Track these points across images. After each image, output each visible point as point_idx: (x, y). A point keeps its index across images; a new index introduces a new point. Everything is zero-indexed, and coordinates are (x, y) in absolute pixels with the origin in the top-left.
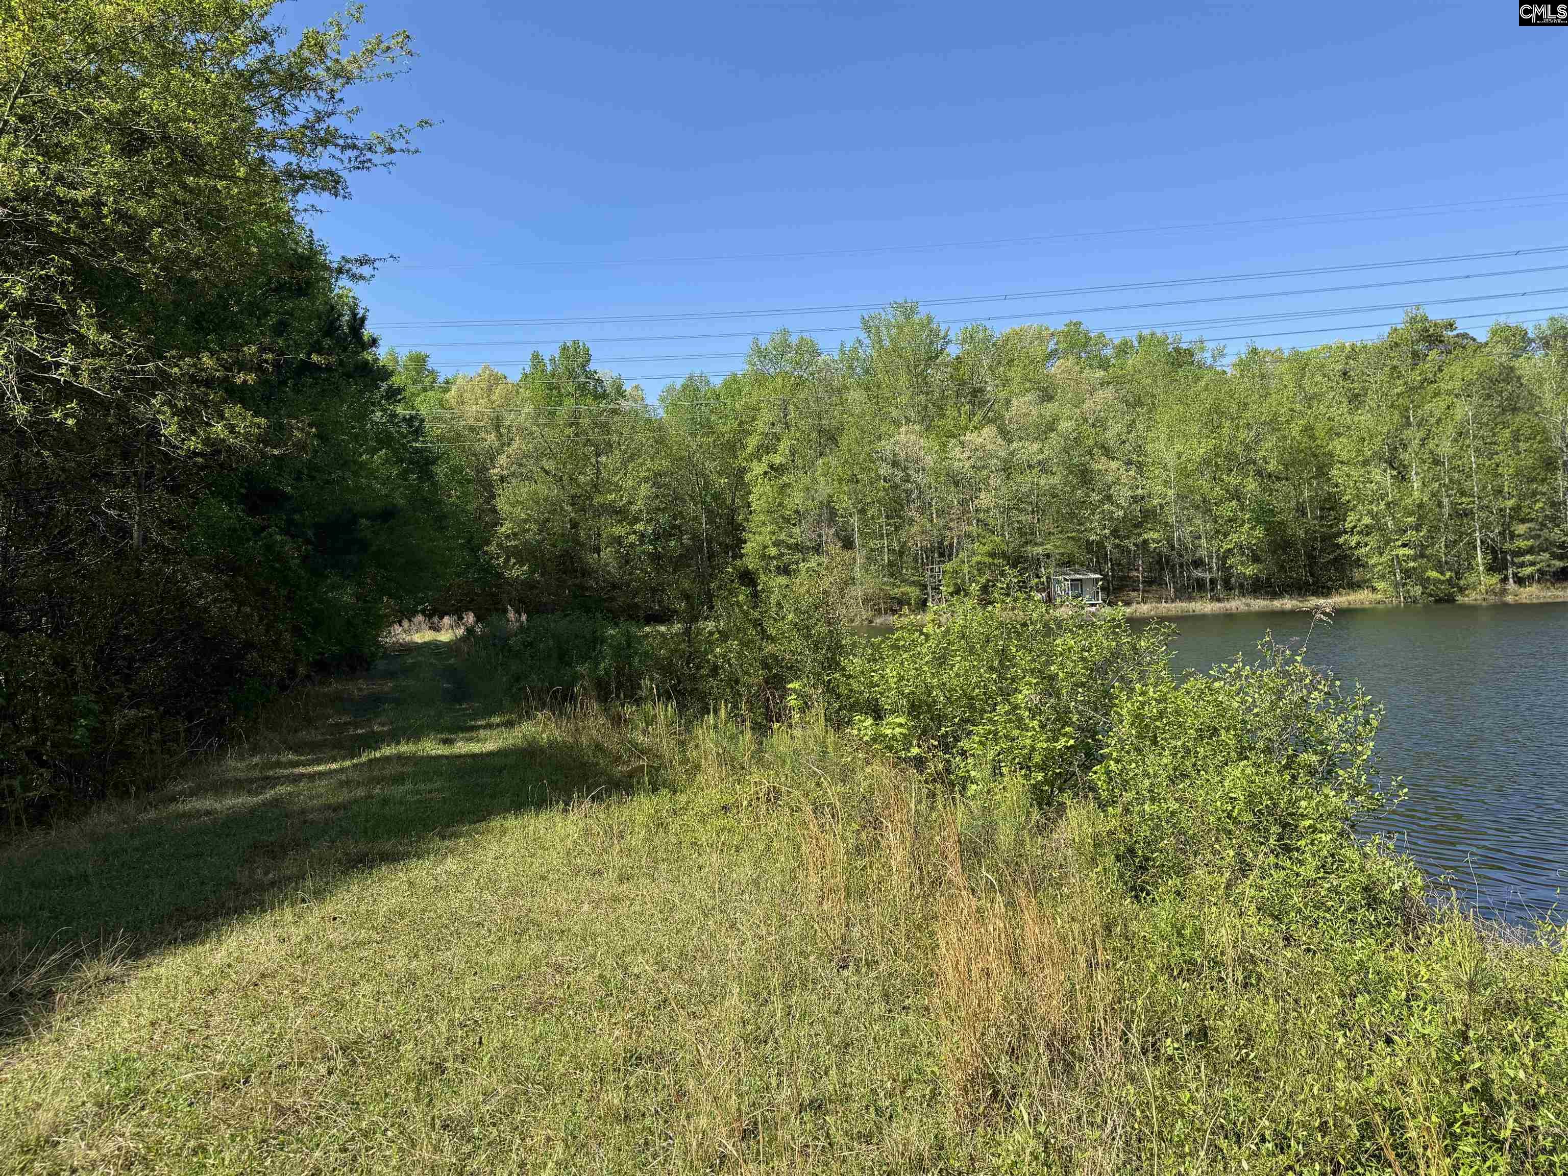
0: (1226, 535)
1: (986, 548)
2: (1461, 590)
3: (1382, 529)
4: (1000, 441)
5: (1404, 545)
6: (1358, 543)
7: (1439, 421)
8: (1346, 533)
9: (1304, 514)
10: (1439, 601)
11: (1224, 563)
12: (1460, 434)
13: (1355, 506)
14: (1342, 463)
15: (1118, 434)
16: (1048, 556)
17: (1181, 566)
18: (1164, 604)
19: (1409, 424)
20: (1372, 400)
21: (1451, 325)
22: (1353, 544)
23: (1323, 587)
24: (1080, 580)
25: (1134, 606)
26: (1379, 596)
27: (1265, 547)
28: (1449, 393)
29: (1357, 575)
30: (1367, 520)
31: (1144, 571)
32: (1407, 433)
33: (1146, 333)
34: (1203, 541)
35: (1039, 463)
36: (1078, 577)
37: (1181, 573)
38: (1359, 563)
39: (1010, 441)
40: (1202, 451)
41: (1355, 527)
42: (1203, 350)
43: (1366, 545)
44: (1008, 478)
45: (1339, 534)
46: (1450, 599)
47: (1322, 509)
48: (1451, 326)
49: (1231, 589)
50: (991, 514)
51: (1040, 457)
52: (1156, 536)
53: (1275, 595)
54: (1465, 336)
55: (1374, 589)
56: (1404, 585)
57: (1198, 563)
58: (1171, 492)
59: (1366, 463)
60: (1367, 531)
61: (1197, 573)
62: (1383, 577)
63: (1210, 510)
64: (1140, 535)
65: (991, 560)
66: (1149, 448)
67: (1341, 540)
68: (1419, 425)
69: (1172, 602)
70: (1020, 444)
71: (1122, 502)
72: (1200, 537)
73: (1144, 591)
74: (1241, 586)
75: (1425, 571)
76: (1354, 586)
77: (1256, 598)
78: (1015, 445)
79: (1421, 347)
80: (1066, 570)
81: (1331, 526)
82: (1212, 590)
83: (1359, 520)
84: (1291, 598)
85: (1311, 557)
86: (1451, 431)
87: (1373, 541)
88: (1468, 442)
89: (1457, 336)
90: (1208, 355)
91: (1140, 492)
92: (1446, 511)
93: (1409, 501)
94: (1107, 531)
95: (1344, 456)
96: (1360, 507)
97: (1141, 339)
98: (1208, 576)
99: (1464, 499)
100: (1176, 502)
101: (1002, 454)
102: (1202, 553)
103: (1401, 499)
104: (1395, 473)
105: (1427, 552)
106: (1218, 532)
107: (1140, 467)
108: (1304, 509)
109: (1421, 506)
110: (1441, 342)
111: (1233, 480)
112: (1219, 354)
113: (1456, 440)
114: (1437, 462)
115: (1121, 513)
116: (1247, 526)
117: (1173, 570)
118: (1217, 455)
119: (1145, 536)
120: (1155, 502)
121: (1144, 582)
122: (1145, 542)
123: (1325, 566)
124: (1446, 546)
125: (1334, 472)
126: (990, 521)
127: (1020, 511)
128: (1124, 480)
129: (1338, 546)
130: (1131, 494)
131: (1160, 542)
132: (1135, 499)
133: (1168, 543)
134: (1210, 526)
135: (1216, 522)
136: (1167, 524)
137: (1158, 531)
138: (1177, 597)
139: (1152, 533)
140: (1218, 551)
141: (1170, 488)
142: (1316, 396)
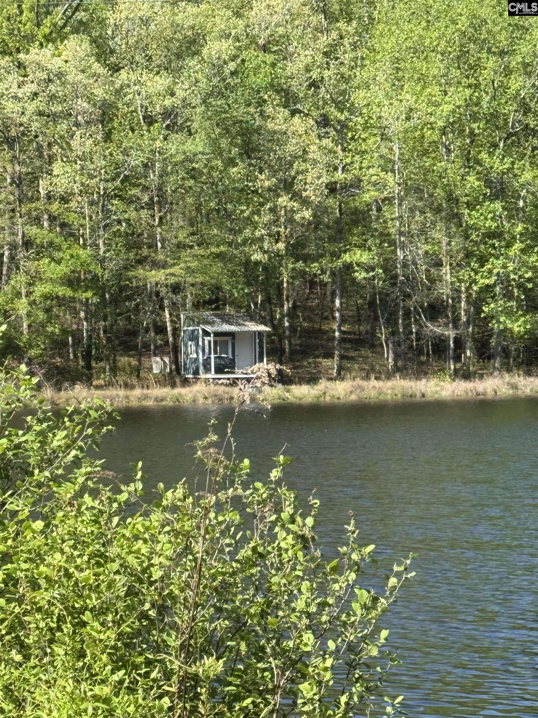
0: (483, 261)
1: (62, 269)
4: (97, 67)
11: (479, 311)
15: (308, 70)
16: (176, 288)
17: (407, 314)
18: (373, 382)
24: (232, 334)
25: (323, 384)
31: (343, 320)
34: (446, 270)
35: (167, 114)
36: (226, 328)
37: (407, 326)
39: (116, 69)
40: (447, 108)
44: (108, 137)
49: (489, 358)
50: (73, 204)
51: (168, 102)
52: (365, 257)
57: (435, 310)
58: (390, 179)
61: (433, 329)
63: (458, 216)
64: (336, 255)
65: (69, 293)
66: (359, 97)
69: (389, 376)
70: (133, 77)
71: (309, 193)
72: (439, 264)
73: (342, 357)
74: (506, 352)
77: (529, 374)
78: (123, 74)
80: (207, 314)
82: (457, 359)
91: (339, 176)
94: (281, 246)
98: (451, 333)
100: (401, 200)
101: (100, 93)
102: (444, 290)
106: (469, 255)
111: (497, 163)
115: (307, 214)
116: (518, 245)
117: (391, 321)
118: (475, 118)
119: (347, 258)
120: (367, 196)
121: (343, 340)
122: (348, 267)
126: (72, 218)
127: (130, 201)
128: (314, 152)
130: (325, 179)
131: (373, 269)
132: (332, 189)
133: (385, 270)
134: (457, 243)
135: (467, 237)
136: (385, 236)
137: (370, 250)
138: (397, 369)
139: (359, 252)
140: (468, 288)
141: (393, 171)
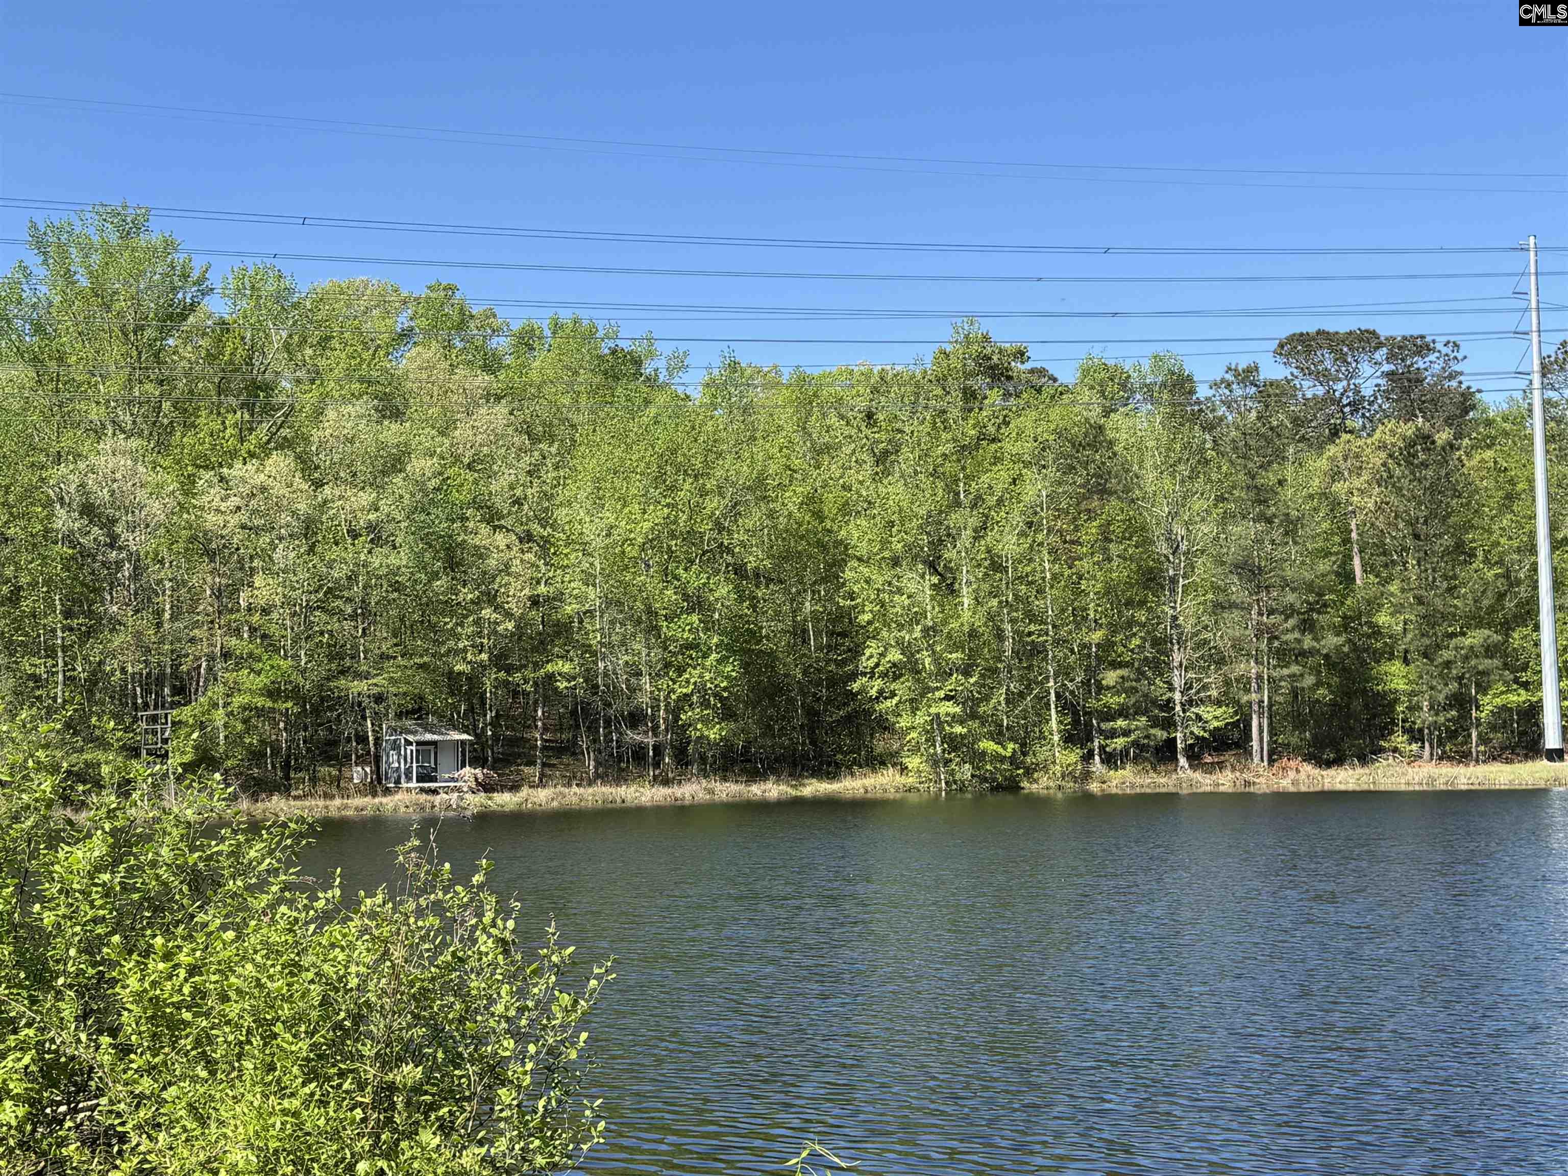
0: (680, 671)
1: (261, 681)
2: (1029, 772)
3: (916, 671)
4: (299, 482)
5: (948, 698)
6: (881, 692)
7: (1000, 502)
8: (864, 674)
9: (805, 641)
10: (997, 788)
11: (677, 718)
12: (1030, 524)
13: (877, 631)
14: (860, 559)
15: (512, 487)
16: (379, 699)
17: (608, 723)
18: (575, 789)
19: (958, 504)
20: (907, 458)
21: (1022, 354)
22: (873, 693)
23: (829, 764)
24: (434, 743)
25: (525, 792)
26: (911, 780)
27: (742, 690)
28: (1017, 459)
29: (880, 745)
30: (895, 655)
31: (545, 729)
32: (954, 519)
33: (566, 316)
34: (645, 679)
35: (371, 527)
36: (429, 737)
37: (608, 735)
38: (884, 726)
39: (318, 484)
40: (647, 525)
41: (877, 665)
42: (651, 354)
43: (893, 694)
44: (311, 550)
45: (853, 676)
46: (1012, 787)
47: (831, 634)
48: (1020, 355)
49: (687, 764)
50: (275, 615)
51: (372, 517)
52: (567, 668)
53: (754, 775)
54: (1042, 372)
55: (904, 769)
56: (947, 762)
57: (635, 719)
58: (592, 593)
59: (896, 562)
60: (895, 672)
61: (633, 737)
62: (916, 750)
63: (657, 628)
64: (537, 666)
65: (269, 704)
66: (561, 514)
67: (856, 686)
68: (974, 506)
69: (590, 785)
70: (337, 493)
71: (512, 606)
72: (639, 674)
73: (544, 765)
74: (703, 759)
75: (976, 740)
76: (876, 762)
77: (725, 779)
78: (327, 490)
79: (980, 383)
80: (409, 723)
81: (844, 662)
82: (657, 765)
83: (882, 655)
84: (777, 782)
85: (811, 713)
86: (1017, 519)
87: (903, 688)
88: (1040, 537)
89: (1032, 371)
90: (661, 364)
91: (542, 589)
92: (1008, 645)
93: (954, 625)
94: (484, 656)
95: (863, 549)
96: (884, 633)
97: (557, 327)
98: (650, 740)
99: (1032, 628)
100: (602, 613)
101: (302, 507)
102: (643, 699)
103: (945, 622)
104: (935, 580)
105: (981, 710)
106: (668, 665)
107: (545, 544)
108: (805, 631)
109: (973, 634)
110: (1009, 378)
111: (693, 578)
112: (679, 364)
113: (1022, 534)
114: (996, 566)
115: (510, 626)
116: (714, 656)
117: (592, 729)
118: (672, 535)
119: (550, 668)
120: (569, 609)
121: (544, 748)
122: (551, 677)
123: (832, 729)
124: (1008, 701)
125: (848, 574)
126: (273, 629)
127: (331, 613)
128: (516, 566)
129: (853, 695)
130: (527, 591)
131: (574, 678)
132: (535, 602)
133: (586, 681)
134: (656, 654)
135: (665, 649)
136: (587, 648)
137: (572, 660)
138: (597, 776)
139: (560, 663)
140: (668, 696)
141: (594, 585)
142: (827, 449)
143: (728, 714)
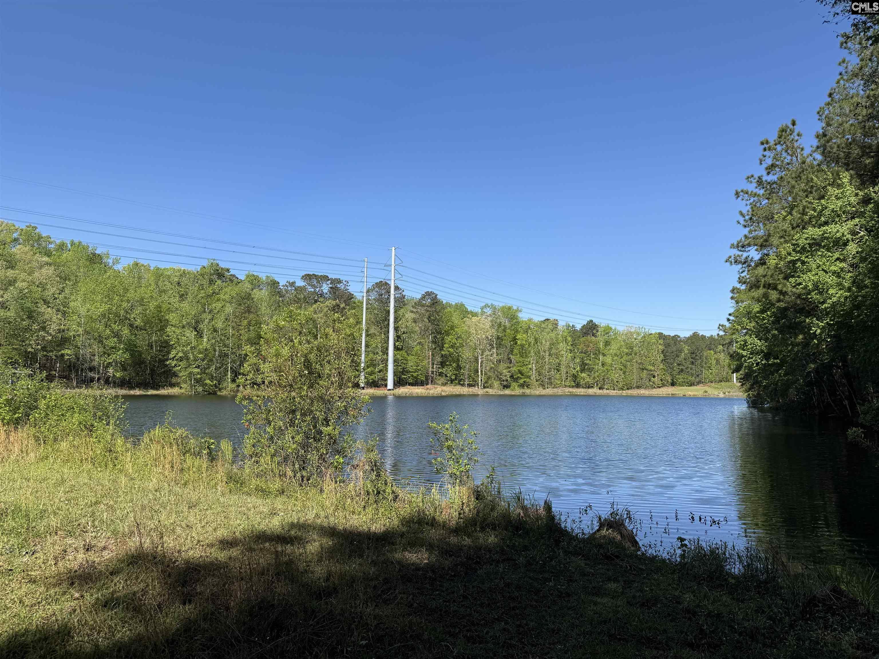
0: (109, 355)
2: (220, 390)
3: (188, 359)
5: (196, 367)
6: (175, 365)
7: (218, 312)
8: (170, 359)
9: (152, 348)
10: (210, 394)
12: (227, 319)
13: (176, 347)
14: (172, 325)
15: (53, 294)
17: (82, 370)
19: (205, 312)
20: (190, 298)
21: (228, 270)
22: (173, 365)
23: (157, 386)
26: (183, 391)
27: (130, 362)
28: (224, 300)
29: (174, 380)
30: (181, 354)
31: (59, 371)
32: (204, 316)
33: (76, 241)
34: (96, 357)
37: (81, 374)
38: (175, 375)
40: (101, 310)
41: (175, 357)
42: (108, 258)
43: (180, 366)
45: (167, 360)
46: (215, 393)
47: (161, 346)
49: (109, 384)
52: (69, 352)
53: (131, 388)
54: (234, 276)
55: (181, 388)
56: (195, 386)
57: (92, 369)
58: (80, 329)
59: (183, 327)
60: (181, 359)
61: (92, 374)
62: (185, 382)
63: (102, 342)
64: (59, 351)
66: (72, 304)
67: (168, 363)
68: (210, 312)
69: (74, 388)
71: (51, 331)
72: (94, 355)
74: (114, 383)
75: (205, 380)
76: (172, 385)
77: (122, 389)
79: (215, 277)
81: (164, 356)
82: (98, 384)
83: (177, 354)
84: (140, 390)
85: (152, 371)
86: (223, 318)
87: (183, 364)
88: (229, 323)
89: (231, 275)
90: (111, 261)
91: (62, 327)
92: (217, 353)
93: (201, 347)
94: (39, 347)
95: (174, 322)
96: (178, 348)
97: (72, 244)
98: (96, 376)
99: (225, 349)
100: (83, 336)
102: (95, 363)
103: (198, 345)
104: (196, 333)
105: (207, 371)
106: (105, 353)
107: (64, 313)
108: (152, 346)
109: (206, 350)
110: (224, 277)
111: (116, 327)
112: (117, 261)
113: (224, 322)
114: (215, 330)
115: (50, 338)
116: (121, 351)
117: (76, 372)
118: (110, 313)
119: (63, 352)
120: (71, 334)
121: (59, 377)
122: (63, 355)
123: (160, 375)
124: (215, 369)
125: (168, 330)
128: (54, 319)
129: (167, 365)
130: (57, 328)
131: (71, 355)
132: (59, 331)
133: (76, 356)
134: (101, 350)
135: (104, 348)
136: (76, 346)
137: (71, 350)
138: (77, 387)
139: (67, 350)
140: (103, 363)
141: (81, 327)
142: (164, 291)
143: (124, 369)
